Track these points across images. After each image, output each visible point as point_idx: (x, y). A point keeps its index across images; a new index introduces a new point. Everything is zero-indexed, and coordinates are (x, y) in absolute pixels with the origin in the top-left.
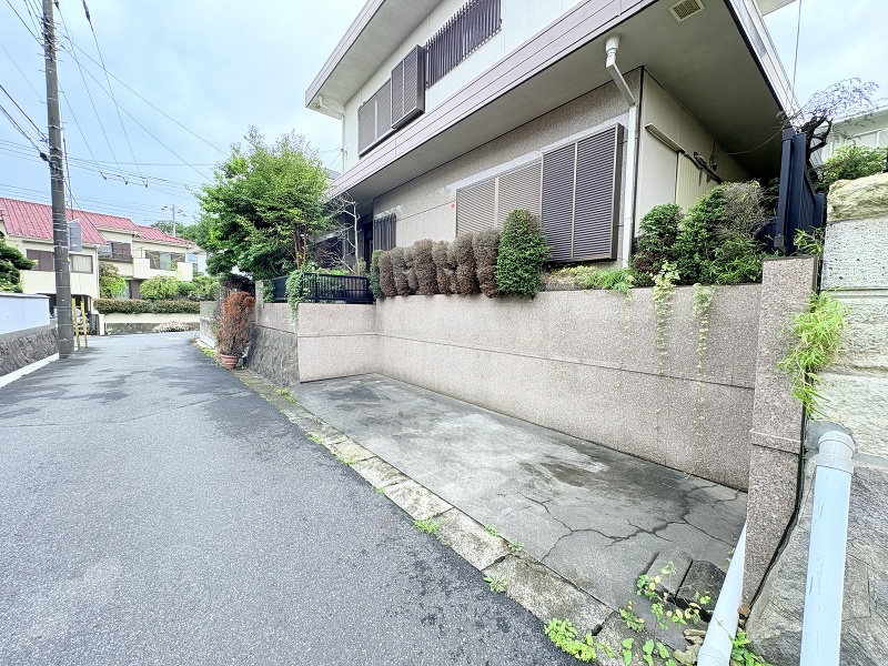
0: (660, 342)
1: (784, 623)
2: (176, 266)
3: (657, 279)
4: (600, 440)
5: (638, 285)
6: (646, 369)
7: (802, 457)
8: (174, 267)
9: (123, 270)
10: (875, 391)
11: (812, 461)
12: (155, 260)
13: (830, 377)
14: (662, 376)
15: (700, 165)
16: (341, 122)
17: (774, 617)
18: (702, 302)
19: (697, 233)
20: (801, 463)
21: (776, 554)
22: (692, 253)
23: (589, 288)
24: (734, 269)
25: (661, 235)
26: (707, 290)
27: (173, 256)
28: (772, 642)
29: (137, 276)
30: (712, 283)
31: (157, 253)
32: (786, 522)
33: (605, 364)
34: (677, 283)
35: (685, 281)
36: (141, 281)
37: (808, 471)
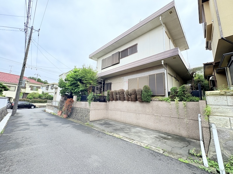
0: (178, 112)
1: (213, 154)
2: (38, 90)
3: (175, 100)
4: (167, 132)
5: (172, 101)
6: (175, 117)
7: (210, 128)
8: (37, 90)
9: (23, 91)
10: (217, 118)
11: (211, 129)
12: (32, 88)
13: (211, 116)
14: (179, 118)
15: (175, 78)
16: (97, 62)
17: (212, 153)
18: (184, 104)
19: (181, 93)
20: (210, 129)
21: (209, 144)
22: (181, 96)
23: (162, 101)
24: (189, 99)
25: (175, 92)
26: (185, 102)
27: (37, 87)
28: (212, 157)
29: (26, 92)
30: (186, 101)
31: (33, 86)
32: (209, 139)
33: (167, 116)
34: (179, 101)
35: (180, 101)
36: (28, 94)
37: (211, 130)
